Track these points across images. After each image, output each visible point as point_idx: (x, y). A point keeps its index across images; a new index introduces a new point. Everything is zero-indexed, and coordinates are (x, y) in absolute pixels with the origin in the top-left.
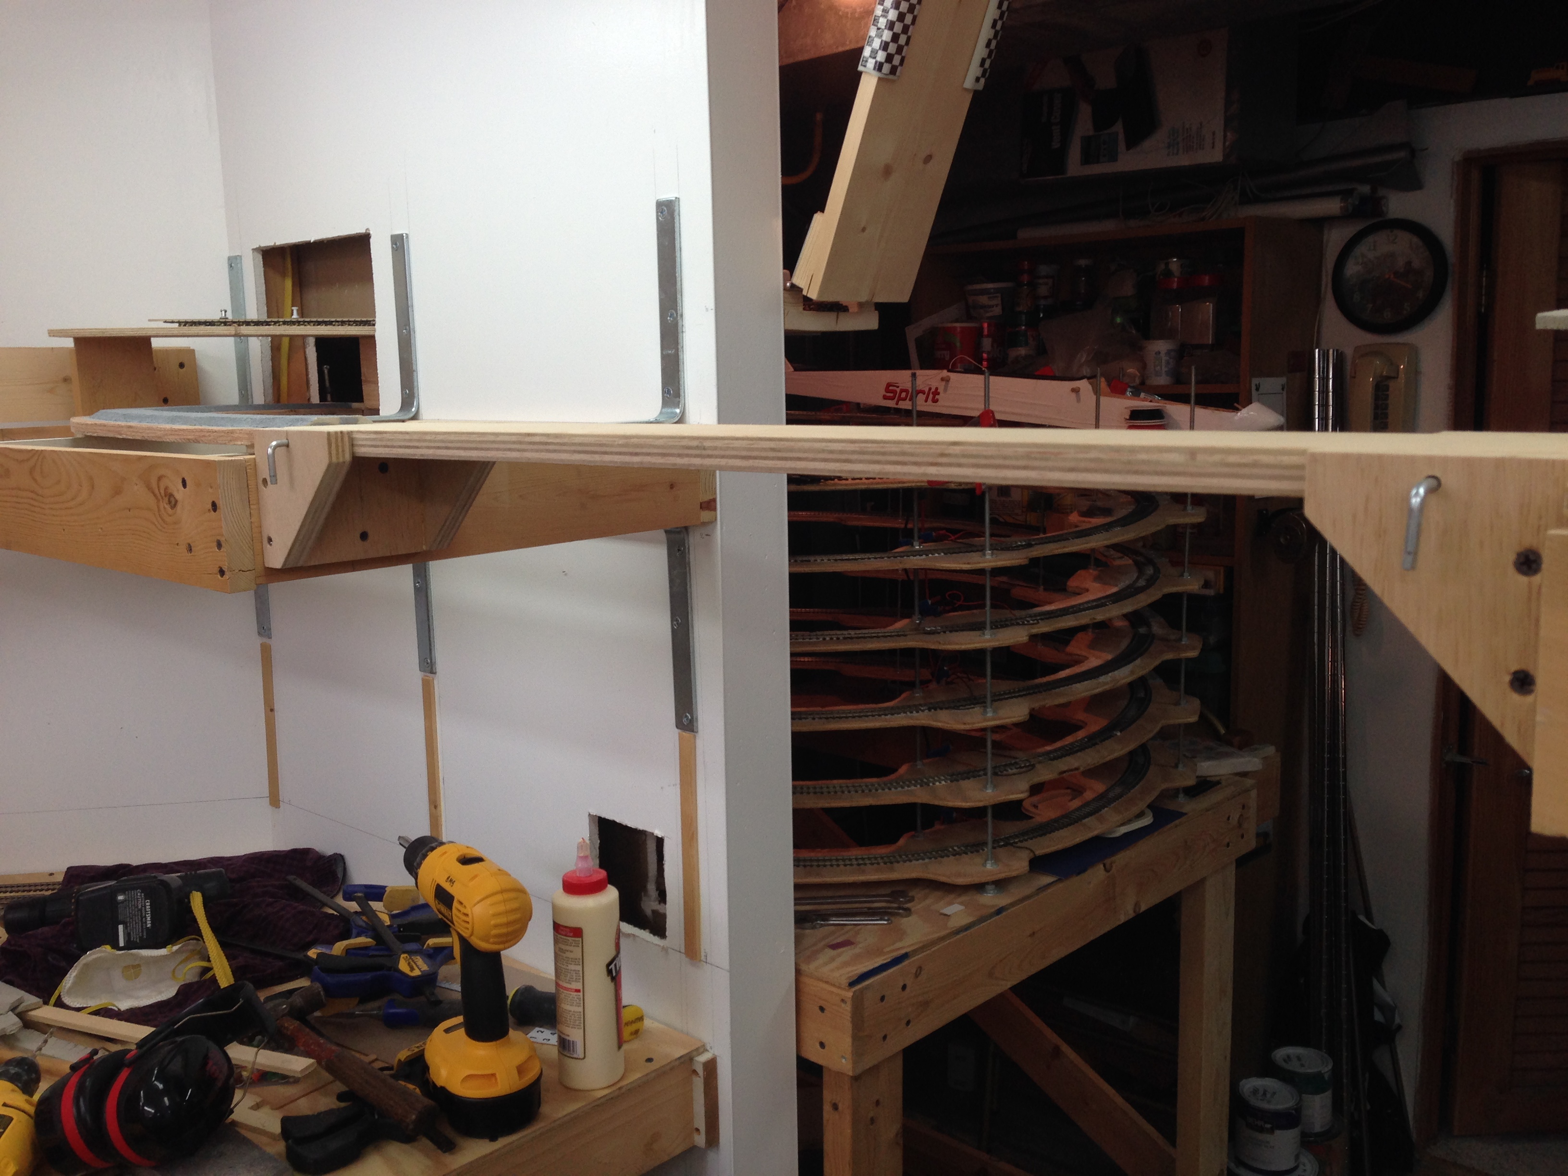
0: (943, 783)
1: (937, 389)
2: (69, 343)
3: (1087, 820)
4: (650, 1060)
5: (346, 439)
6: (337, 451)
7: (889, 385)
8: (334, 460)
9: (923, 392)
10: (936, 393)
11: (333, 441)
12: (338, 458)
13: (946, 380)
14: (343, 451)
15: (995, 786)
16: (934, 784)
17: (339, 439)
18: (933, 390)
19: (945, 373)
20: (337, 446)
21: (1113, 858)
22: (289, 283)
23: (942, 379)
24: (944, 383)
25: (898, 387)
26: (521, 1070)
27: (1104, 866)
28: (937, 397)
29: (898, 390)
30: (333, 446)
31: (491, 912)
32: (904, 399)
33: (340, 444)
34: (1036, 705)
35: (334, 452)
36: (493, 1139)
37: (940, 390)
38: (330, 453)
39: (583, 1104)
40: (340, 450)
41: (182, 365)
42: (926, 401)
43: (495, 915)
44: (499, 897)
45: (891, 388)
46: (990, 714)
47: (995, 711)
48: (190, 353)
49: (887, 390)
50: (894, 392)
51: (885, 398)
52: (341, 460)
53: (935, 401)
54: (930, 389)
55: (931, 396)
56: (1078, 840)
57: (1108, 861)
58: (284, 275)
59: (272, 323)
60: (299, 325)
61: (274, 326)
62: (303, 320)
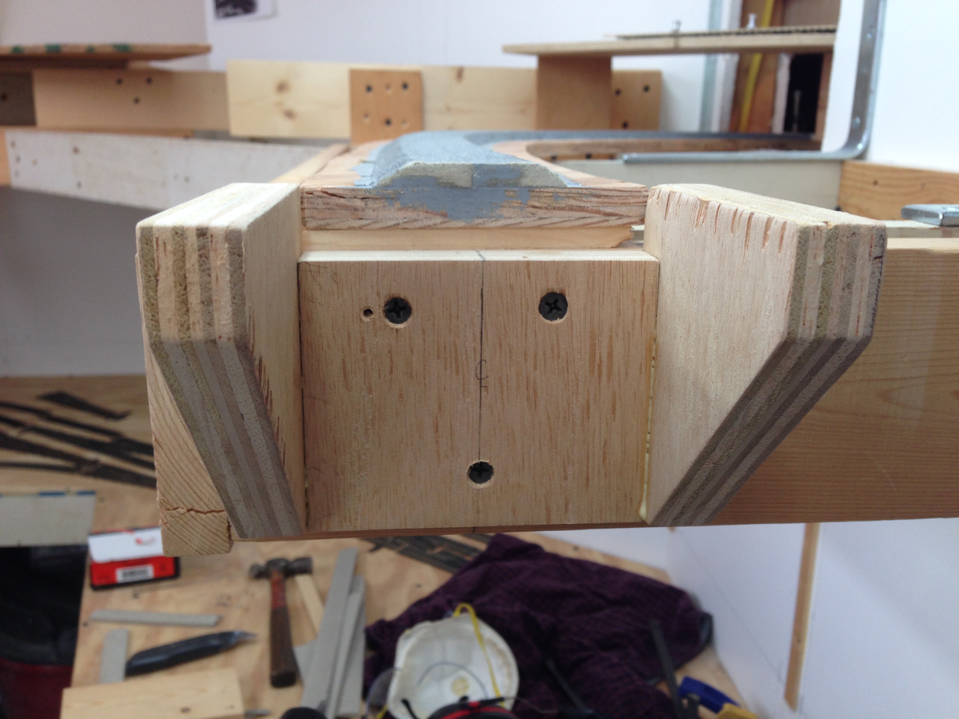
2: (532, 63)
48: (657, 76)
59: (723, 34)
60: (752, 36)
61: (724, 37)
62: (757, 30)
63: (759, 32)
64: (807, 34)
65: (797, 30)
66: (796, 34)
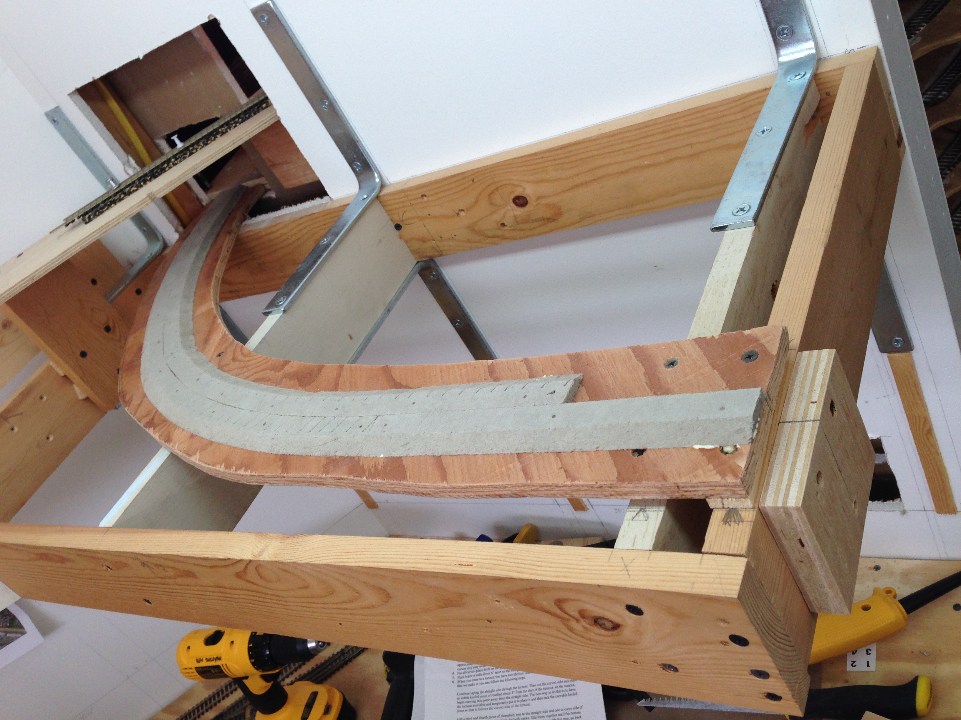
22: (113, 104)
59: (166, 165)
60: (191, 154)
61: (170, 168)
62: (188, 144)
63: (192, 145)
64: (235, 126)
65: (222, 126)
66: (227, 131)
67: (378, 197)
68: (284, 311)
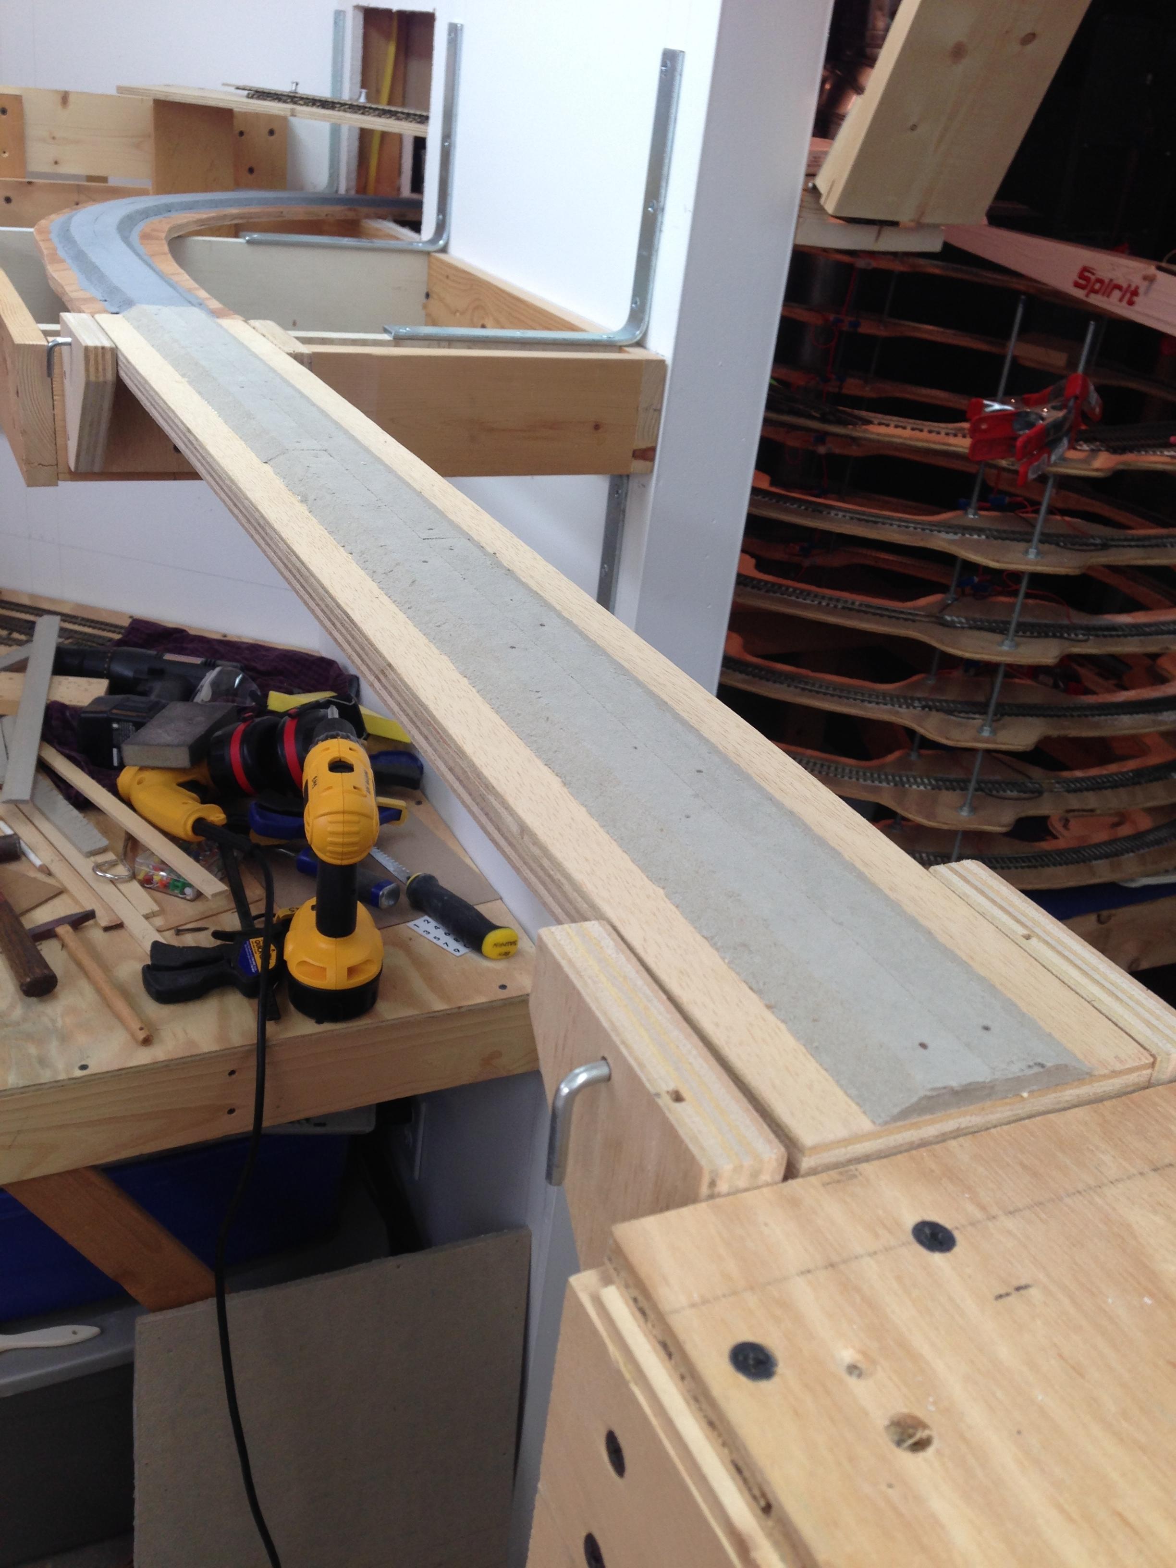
0: (922, 788)
1: (1137, 288)
3: (1099, 862)
4: (503, 987)
5: (108, 356)
6: (97, 369)
7: (1085, 269)
8: (93, 378)
9: (1119, 287)
10: (1135, 293)
11: (92, 357)
12: (97, 377)
13: (1150, 279)
14: (104, 369)
15: (974, 809)
16: (910, 786)
17: (100, 357)
18: (1133, 288)
19: (1152, 270)
20: (97, 363)
21: (1113, 911)
22: (392, 49)
23: (1145, 278)
24: (1146, 283)
25: (1093, 274)
26: (351, 971)
27: (1099, 916)
28: (1135, 299)
29: (1093, 278)
30: (92, 362)
31: (329, 829)
32: (1096, 292)
33: (100, 361)
34: (1054, 733)
35: (92, 370)
36: (319, 1022)
37: (1141, 291)
38: (87, 370)
39: (416, 1012)
40: (100, 369)
41: (271, 132)
42: (1121, 300)
43: (333, 834)
44: (340, 817)
45: (1086, 274)
46: (986, 733)
47: (994, 731)
48: (282, 119)
49: (1081, 276)
50: (1087, 279)
51: (1077, 285)
52: (101, 379)
53: (1131, 303)
54: (1129, 286)
55: (1128, 295)
56: (1072, 883)
57: (1105, 913)
58: (388, 37)
59: (338, 106)
60: (363, 114)
61: (339, 111)
62: (368, 105)
63: (371, 108)
64: (411, 122)
65: (403, 113)
66: (401, 120)
67: (428, 253)
68: (248, 242)
